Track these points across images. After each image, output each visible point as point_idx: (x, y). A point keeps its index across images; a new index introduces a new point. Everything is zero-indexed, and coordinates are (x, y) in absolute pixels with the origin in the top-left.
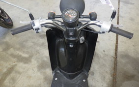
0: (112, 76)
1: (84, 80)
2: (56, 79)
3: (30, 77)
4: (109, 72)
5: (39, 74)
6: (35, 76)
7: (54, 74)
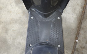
0: (82, 8)
1: (59, 18)
2: (32, 18)
3: (11, 12)
4: (80, 4)
5: (17, 8)
6: (14, 11)
7: (29, 13)
